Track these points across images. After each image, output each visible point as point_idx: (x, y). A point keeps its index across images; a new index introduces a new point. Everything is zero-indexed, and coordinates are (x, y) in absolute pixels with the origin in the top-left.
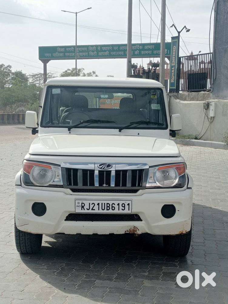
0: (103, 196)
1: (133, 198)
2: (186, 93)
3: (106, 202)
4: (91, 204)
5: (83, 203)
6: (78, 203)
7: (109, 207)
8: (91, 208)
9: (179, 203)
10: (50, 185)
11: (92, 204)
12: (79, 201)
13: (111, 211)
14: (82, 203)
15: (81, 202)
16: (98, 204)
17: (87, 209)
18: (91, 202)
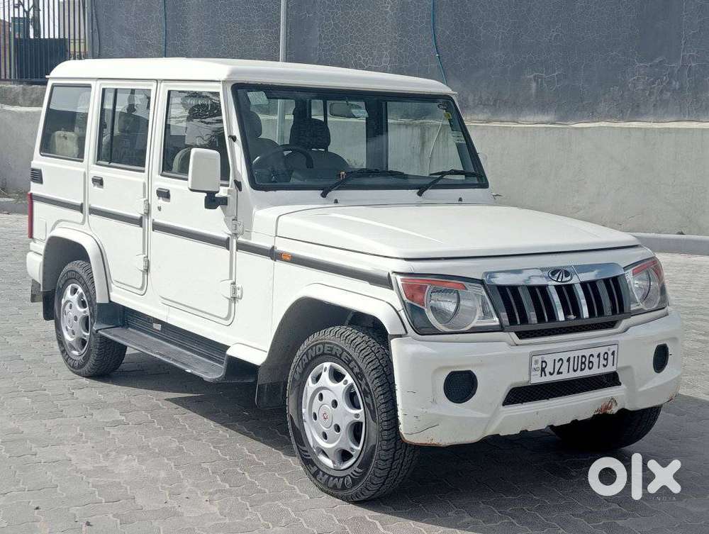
0: (574, 340)
1: (618, 339)
2: (17, 87)
3: (580, 353)
4: (556, 362)
5: (545, 362)
6: (536, 362)
7: (584, 363)
8: (556, 371)
9: (674, 339)
10: (473, 328)
11: (559, 361)
12: (536, 358)
13: (587, 373)
14: (542, 362)
15: (539, 358)
16: (568, 360)
17: (550, 373)
18: (557, 357)
